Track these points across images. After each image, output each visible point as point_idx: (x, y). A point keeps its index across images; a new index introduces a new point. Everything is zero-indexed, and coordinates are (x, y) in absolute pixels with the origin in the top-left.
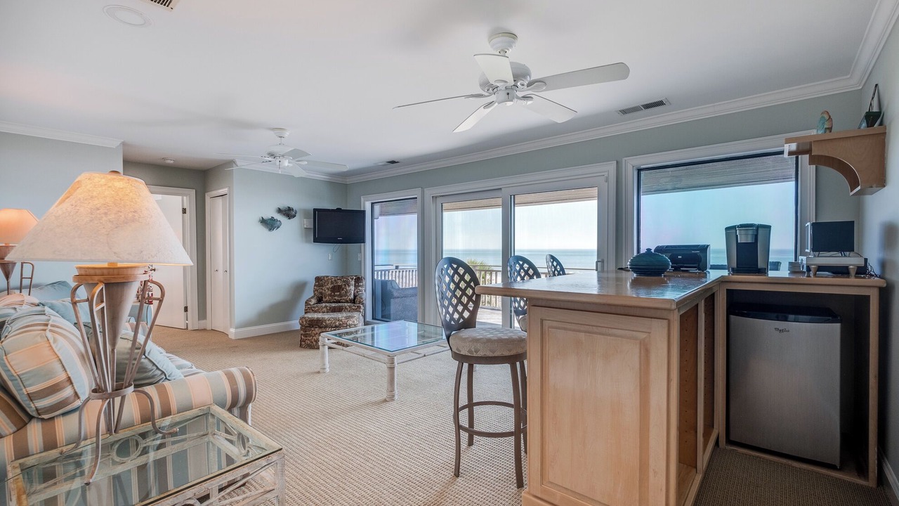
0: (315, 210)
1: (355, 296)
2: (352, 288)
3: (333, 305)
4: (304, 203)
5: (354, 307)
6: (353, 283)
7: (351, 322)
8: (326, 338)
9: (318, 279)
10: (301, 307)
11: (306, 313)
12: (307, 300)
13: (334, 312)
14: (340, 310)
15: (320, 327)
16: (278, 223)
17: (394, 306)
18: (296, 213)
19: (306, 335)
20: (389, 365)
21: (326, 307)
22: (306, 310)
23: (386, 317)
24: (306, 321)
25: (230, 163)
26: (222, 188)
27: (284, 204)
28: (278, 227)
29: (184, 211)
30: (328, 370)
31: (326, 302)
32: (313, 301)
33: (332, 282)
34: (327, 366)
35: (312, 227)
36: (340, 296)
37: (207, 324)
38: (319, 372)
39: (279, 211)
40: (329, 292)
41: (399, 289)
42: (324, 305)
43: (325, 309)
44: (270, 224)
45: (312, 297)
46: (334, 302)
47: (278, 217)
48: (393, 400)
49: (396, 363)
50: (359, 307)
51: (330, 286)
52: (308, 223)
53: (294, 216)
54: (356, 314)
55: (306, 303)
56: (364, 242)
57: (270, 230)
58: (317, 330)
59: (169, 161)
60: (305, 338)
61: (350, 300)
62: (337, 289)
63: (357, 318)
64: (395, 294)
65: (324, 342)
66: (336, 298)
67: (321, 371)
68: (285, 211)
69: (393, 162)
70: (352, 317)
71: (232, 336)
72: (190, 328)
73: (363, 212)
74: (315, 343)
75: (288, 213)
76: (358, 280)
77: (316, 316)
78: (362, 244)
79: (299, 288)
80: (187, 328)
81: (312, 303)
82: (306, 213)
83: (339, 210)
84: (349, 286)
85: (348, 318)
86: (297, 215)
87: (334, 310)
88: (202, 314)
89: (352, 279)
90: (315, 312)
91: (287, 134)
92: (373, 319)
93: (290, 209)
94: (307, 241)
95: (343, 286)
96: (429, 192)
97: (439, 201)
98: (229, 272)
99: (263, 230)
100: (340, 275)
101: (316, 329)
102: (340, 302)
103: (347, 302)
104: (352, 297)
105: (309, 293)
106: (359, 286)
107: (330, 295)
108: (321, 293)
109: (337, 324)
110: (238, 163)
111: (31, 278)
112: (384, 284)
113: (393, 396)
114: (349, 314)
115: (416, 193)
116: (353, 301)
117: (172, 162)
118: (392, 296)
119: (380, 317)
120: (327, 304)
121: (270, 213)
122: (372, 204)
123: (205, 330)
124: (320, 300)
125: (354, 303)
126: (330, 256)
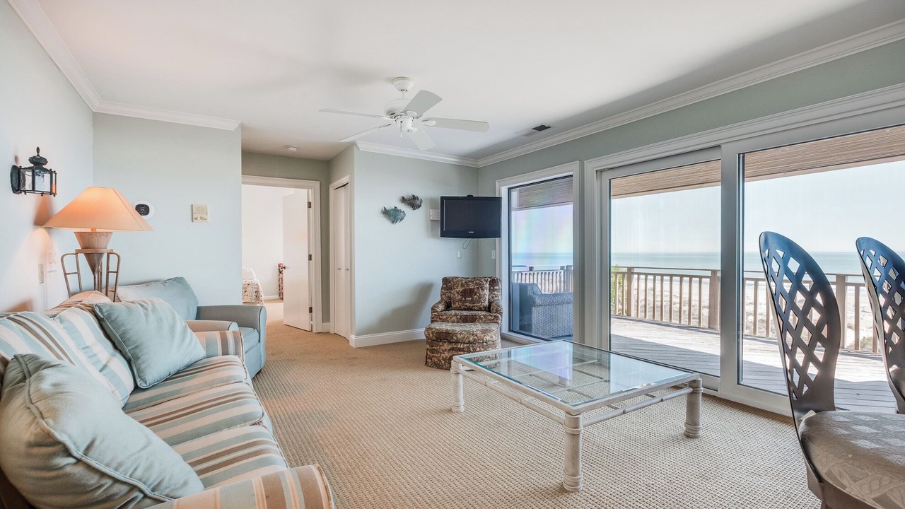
0: (442, 198)
1: (490, 303)
2: (487, 292)
3: (465, 313)
4: (430, 192)
5: (490, 317)
6: (488, 286)
7: (488, 338)
8: (461, 362)
9: (446, 281)
10: (426, 315)
11: (432, 322)
12: (434, 306)
13: (466, 322)
14: (472, 320)
15: (450, 343)
16: (402, 214)
17: (537, 315)
18: (421, 202)
19: (433, 351)
20: (570, 430)
21: (456, 315)
22: (432, 318)
23: (525, 328)
24: (433, 333)
25: (352, 145)
26: (344, 176)
27: (408, 192)
28: (402, 219)
29: (309, 205)
30: (462, 409)
31: (456, 309)
32: (441, 307)
33: (462, 285)
34: (462, 403)
35: (440, 219)
36: (473, 301)
37: (330, 327)
38: (450, 411)
39: (404, 200)
40: (459, 297)
41: (542, 295)
42: (453, 312)
43: (454, 318)
44: (392, 215)
45: (439, 302)
46: (465, 309)
47: (402, 207)
48: (577, 490)
49: (582, 428)
50: (496, 317)
51: (460, 289)
52: (435, 214)
53: (419, 206)
54: (494, 327)
55: (432, 309)
56: (499, 236)
57: (393, 222)
58: (446, 346)
59: (292, 149)
60: (431, 355)
61: (485, 308)
62: (468, 293)
63: (494, 333)
64: (538, 301)
65: (458, 369)
66: (467, 304)
67: (454, 409)
68: (410, 200)
69: (542, 128)
70: (490, 331)
71: (353, 344)
72: (314, 331)
73: (499, 199)
74: (443, 362)
75: (413, 202)
76: (494, 282)
77: (445, 327)
78: (497, 239)
79: (425, 290)
80: (311, 331)
81: (439, 310)
82: (432, 202)
83: (470, 197)
84: (482, 290)
85: (485, 331)
86: (422, 205)
87: (466, 320)
88: (326, 316)
89: (487, 281)
90: (443, 321)
91: (410, 86)
92: (509, 331)
93: (414, 198)
94: (434, 236)
95: (476, 290)
96: (591, 166)
97: (606, 176)
98: (350, 269)
99: (386, 222)
100: (471, 276)
101: (445, 344)
102: (472, 310)
103: (480, 309)
104: (486, 303)
105: (435, 297)
106: (494, 290)
107: (460, 301)
108: (450, 298)
109: (471, 339)
110: (359, 145)
111: (117, 272)
112: (523, 288)
113: (577, 484)
114: (486, 326)
115: (571, 169)
116: (489, 309)
117: (295, 149)
118: (533, 304)
119: (517, 329)
120: (458, 312)
121: (393, 203)
122: (510, 189)
123: (328, 333)
124: (448, 307)
125: (489, 311)
126: (459, 253)
